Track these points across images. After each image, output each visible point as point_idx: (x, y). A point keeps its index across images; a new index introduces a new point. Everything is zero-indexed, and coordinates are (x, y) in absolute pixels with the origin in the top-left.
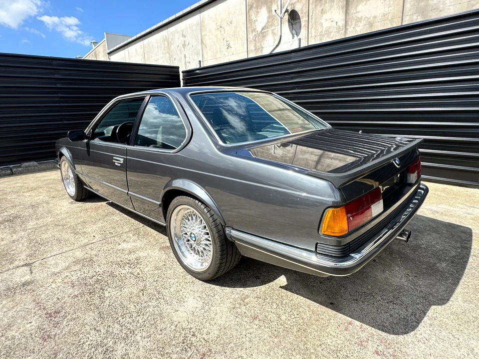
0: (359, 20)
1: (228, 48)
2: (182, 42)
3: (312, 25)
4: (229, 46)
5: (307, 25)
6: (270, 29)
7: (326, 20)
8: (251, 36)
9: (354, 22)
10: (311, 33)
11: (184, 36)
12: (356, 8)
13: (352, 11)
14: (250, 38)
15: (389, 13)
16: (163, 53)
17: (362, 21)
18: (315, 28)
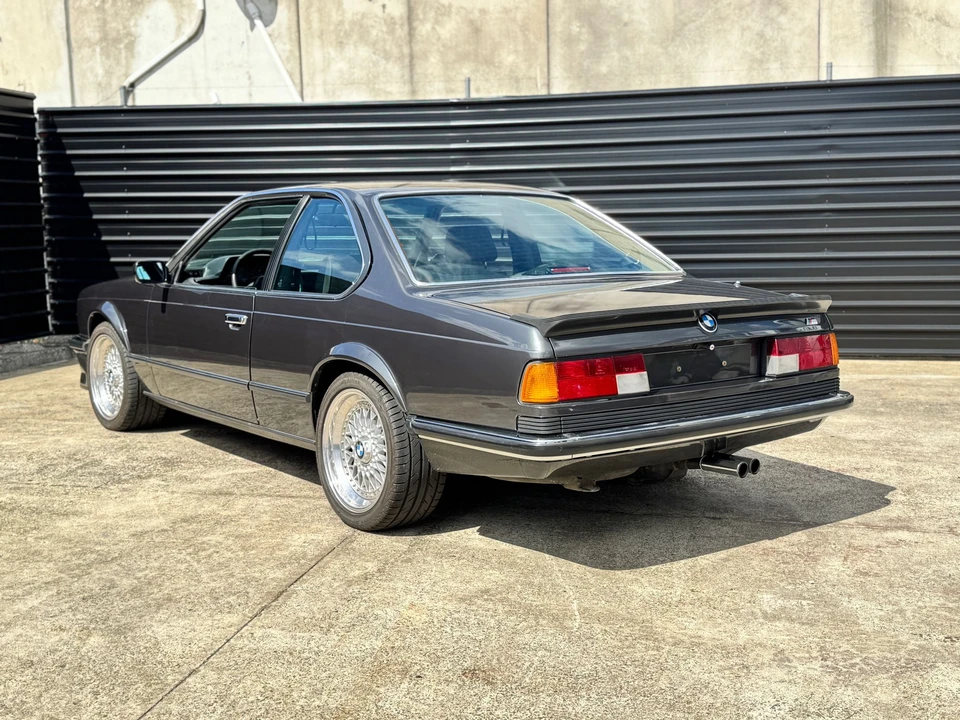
9: (432, 15)
17: (453, 16)
18: (320, 10)
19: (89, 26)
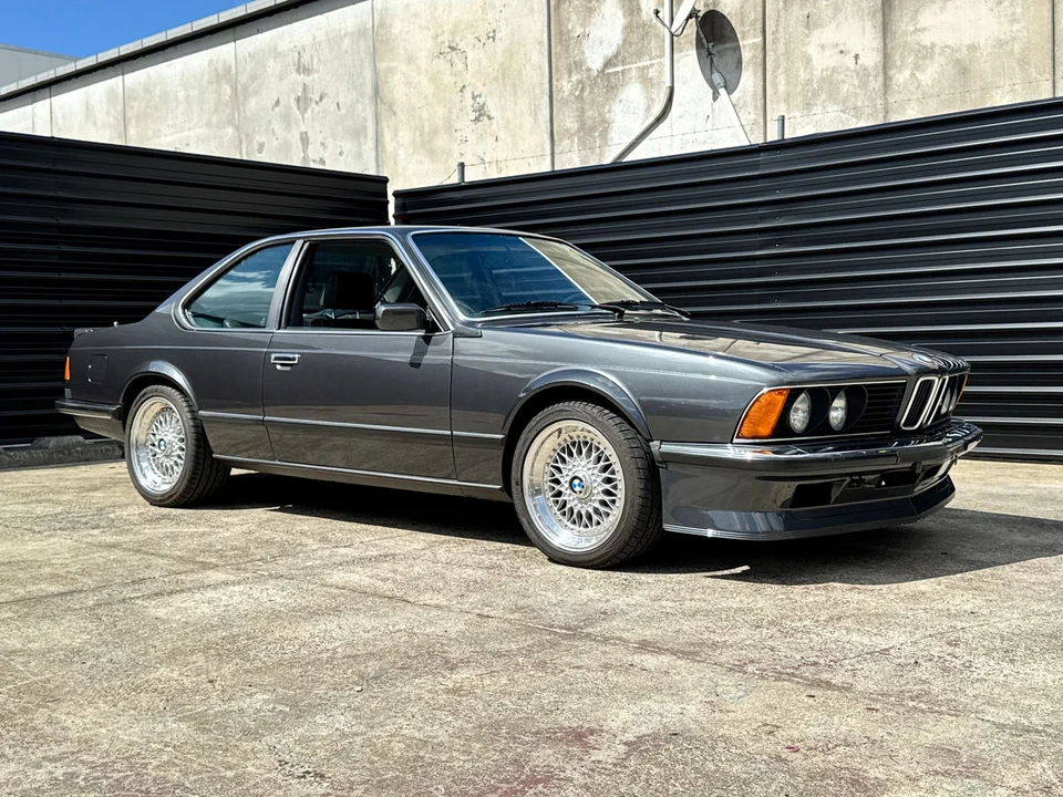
0: (926, 53)
1: (477, 120)
2: (294, 90)
3: (777, 60)
4: (481, 113)
5: (760, 61)
6: (633, 66)
7: (823, 47)
8: (565, 85)
9: (911, 59)
10: (775, 86)
11: (303, 69)
12: (914, 18)
13: (903, 24)
14: (561, 90)
15: (1014, 39)
16: (209, 125)
17: (936, 57)
18: (786, 71)
19: (569, 117)
